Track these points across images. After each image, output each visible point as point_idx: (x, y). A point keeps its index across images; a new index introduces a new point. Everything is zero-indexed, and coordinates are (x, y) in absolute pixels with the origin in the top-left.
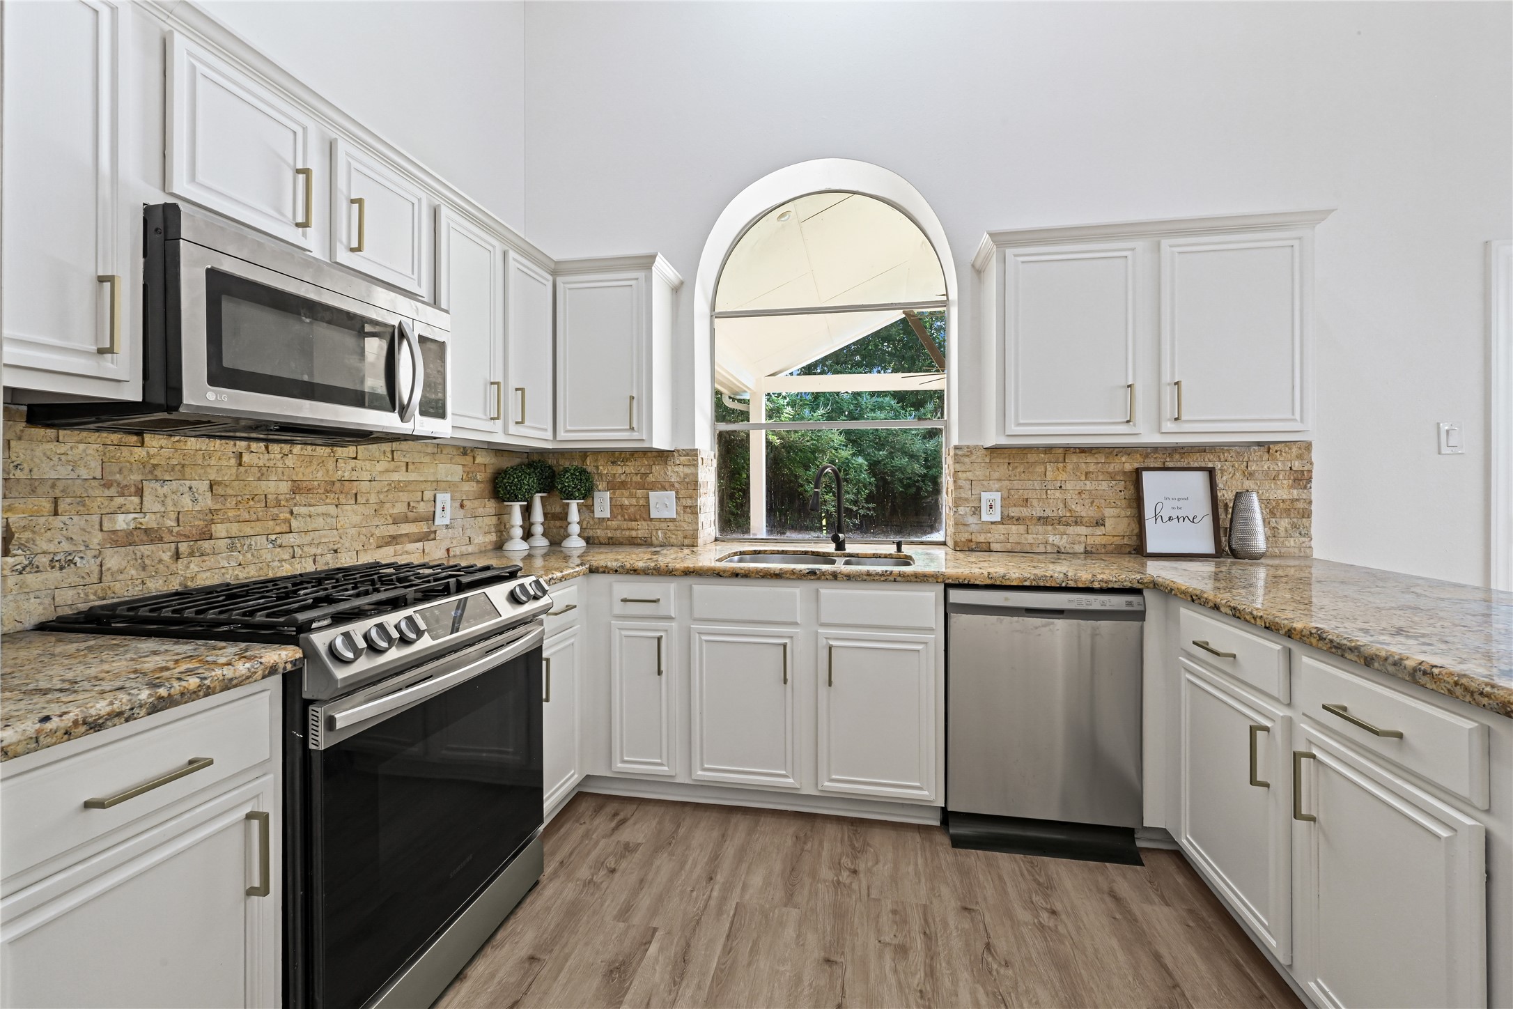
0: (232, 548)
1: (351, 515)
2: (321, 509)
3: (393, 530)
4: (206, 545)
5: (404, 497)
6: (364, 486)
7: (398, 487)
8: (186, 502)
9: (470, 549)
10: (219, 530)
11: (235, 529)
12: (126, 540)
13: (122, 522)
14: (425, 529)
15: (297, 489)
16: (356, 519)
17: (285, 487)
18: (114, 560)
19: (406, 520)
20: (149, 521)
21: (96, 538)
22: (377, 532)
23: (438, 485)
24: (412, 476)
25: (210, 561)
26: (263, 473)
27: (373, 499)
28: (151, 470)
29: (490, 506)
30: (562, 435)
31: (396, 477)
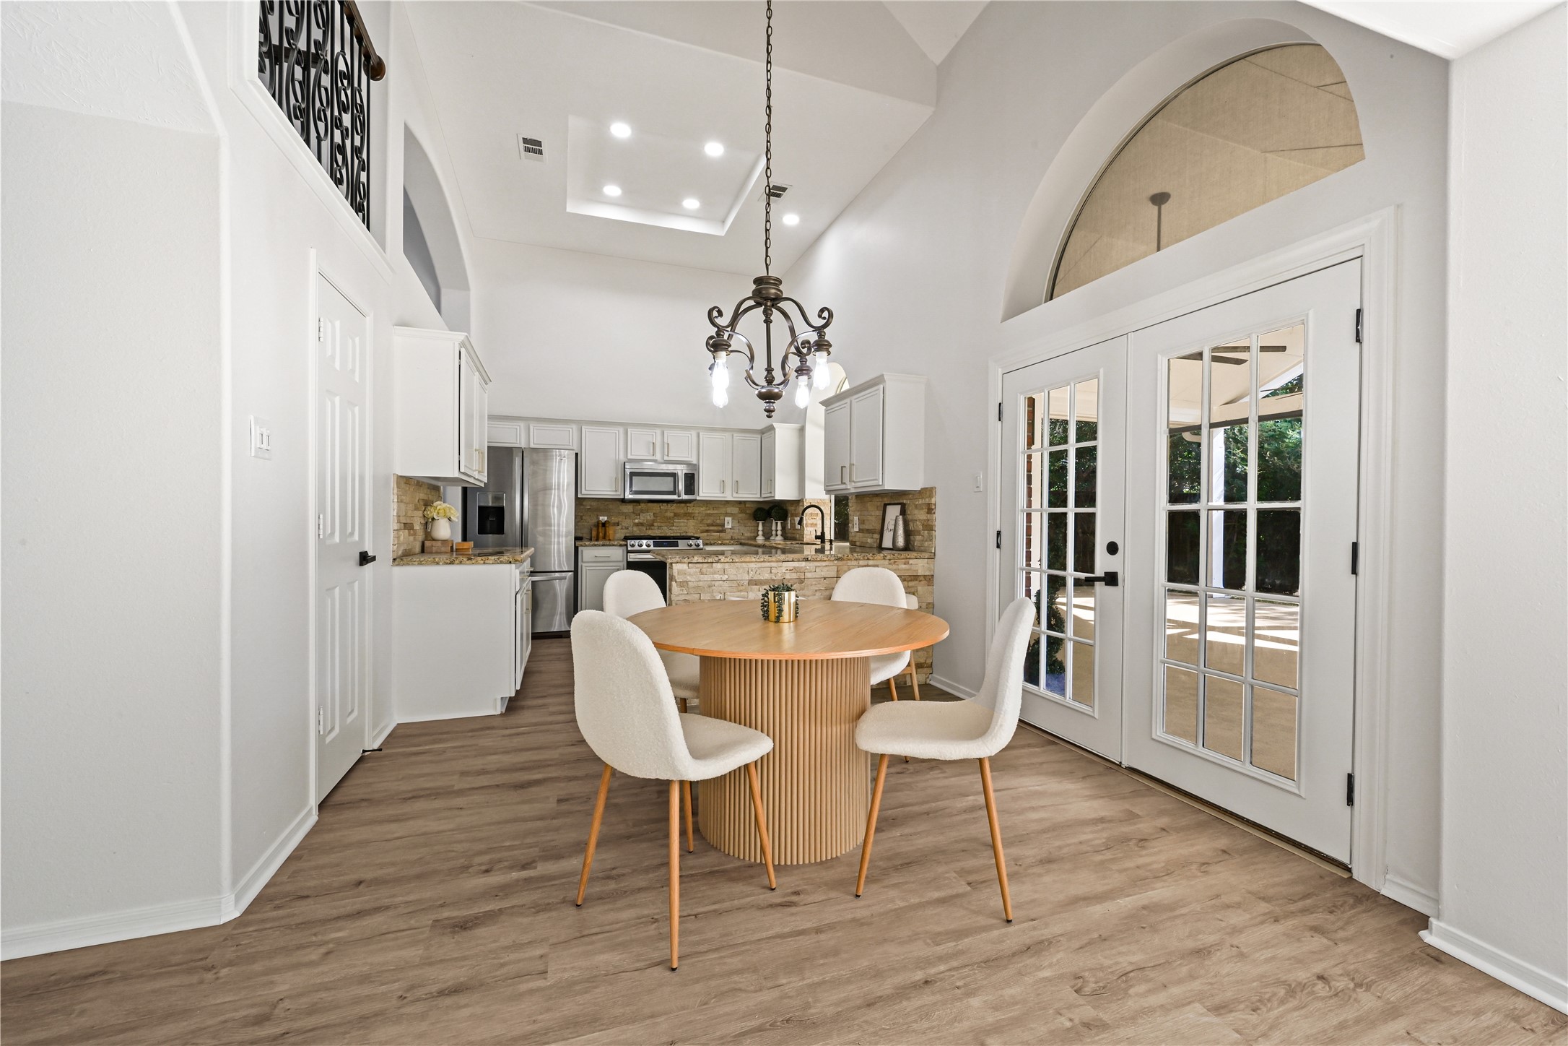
0: (658, 529)
1: (692, 523)
2: (682, 521)
3: (707, 528)
4: (653, 527)
5: (712, 518)
6: (696, 515)
7: (709, 515)
8: (649, 517)
9: (743, 538)
10: (655, 524)
11: (659, 524)
12: (637, 525)
13: (637, 521)
14: (721, 529)
15: (676, 515)
16: (693, 524)
17: (672, 514)
18: (635, 529)
19: (712, 525)
20: (641, 521)
21: (632, 524)
22: (701, 528)
23: (727, 515)
24: (716, 512)
25: (654, 531)
26: (666, 511)
27: (699, 518)
28: (642, 511)
29: (753, 523)
30: (763, 496)
31: (709, 512)
